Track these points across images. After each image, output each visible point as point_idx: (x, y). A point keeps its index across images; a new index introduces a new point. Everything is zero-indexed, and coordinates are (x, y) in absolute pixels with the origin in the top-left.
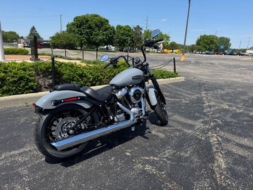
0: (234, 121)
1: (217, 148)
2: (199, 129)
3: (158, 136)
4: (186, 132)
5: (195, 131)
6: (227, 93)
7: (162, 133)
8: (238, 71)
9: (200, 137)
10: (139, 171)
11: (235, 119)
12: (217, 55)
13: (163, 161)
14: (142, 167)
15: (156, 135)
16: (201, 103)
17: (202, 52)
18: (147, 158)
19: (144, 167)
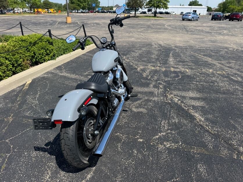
0: (169, 79)
1: (185, 106)
2: (158, 94)
3: (141, 112)
4: (155, 100)
5: (158, 97)
6: (140, 55)
7: (140, 108)
8: (124, 30)
9: (166, 101)
10: (165, 151)
11: (168, 77)
12: (92, 14)
13: (170, 133)
14: (164, 147)
15: (139, 112)
16: (134, 69)
17: (78, 11)
18: (157, 137)
19: (164, 145)
